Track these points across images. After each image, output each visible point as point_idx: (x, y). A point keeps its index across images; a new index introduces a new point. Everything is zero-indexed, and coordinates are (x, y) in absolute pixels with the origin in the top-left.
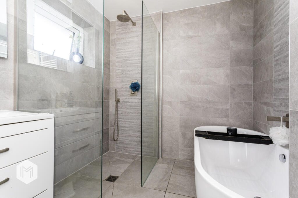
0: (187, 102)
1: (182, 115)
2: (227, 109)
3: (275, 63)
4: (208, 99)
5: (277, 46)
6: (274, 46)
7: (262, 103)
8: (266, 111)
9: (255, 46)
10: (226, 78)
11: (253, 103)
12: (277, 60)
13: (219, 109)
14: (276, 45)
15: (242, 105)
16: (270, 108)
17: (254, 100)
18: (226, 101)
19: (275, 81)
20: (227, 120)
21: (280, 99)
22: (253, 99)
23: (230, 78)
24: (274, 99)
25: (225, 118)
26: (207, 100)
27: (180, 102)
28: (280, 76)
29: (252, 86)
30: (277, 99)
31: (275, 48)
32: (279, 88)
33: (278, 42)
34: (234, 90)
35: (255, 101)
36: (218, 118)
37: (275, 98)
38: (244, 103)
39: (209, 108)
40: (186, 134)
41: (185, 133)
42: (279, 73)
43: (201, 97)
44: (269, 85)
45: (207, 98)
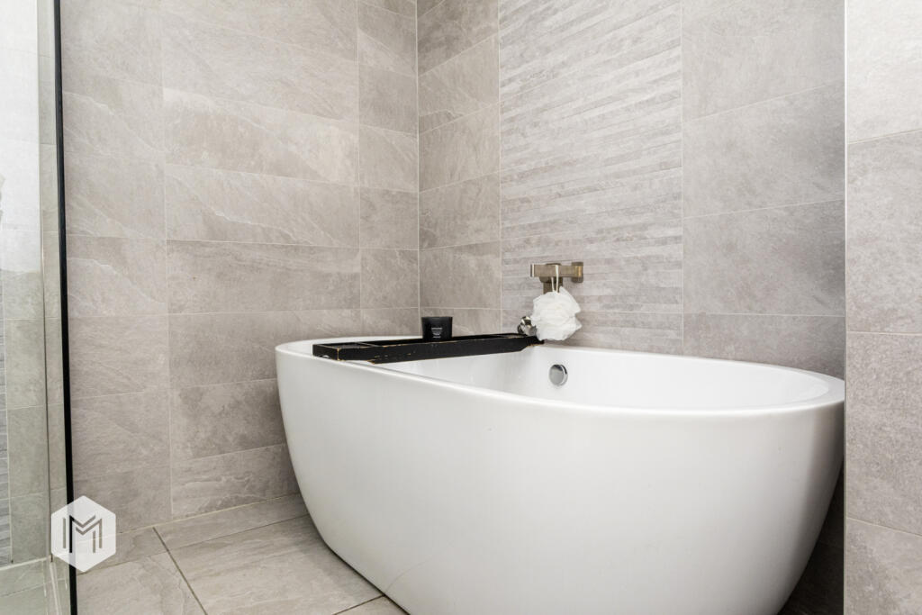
0: (203, 245)
1: (181, 308)
2: (355, 277)
3: (505, 128)
4: (291, 235)
5: (510, 80)
6: (501, 79)
7: (460, 249)
8: (477, 269)
9: (427, 73)
10: (348, 163)
11: (420, 254)
12: (512, 120)
13: (329, 275)
14: (508, 76)
15: (393, 261)
16: (488, 258)
17: (426, 245)
18: (349, 247)
19: (505, 178)
20: (353, 314)
21: (523, 227)
22: (422, 240)
23: (361, 162)
24: (503, 229)
25: (348, 308)
26: (286, 237)
27: (168, 242)
28: (521, 163)
29: (416, 199)
30: (513, 228)
31: (503, 85)
32: (521, 196)
33: (514, 68)
34: (372, 206)
35: (430, 245)
36: (325, 311)
37: (508, 228)
38: (398, 253)
39: (295, 271)
40: (202, 395)
41: (198, 389)
42: (519, 154)
43: (264, 226)
44: (483, 191)
45: (286, 232)
